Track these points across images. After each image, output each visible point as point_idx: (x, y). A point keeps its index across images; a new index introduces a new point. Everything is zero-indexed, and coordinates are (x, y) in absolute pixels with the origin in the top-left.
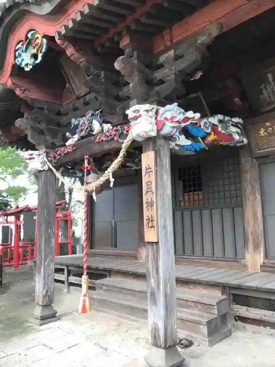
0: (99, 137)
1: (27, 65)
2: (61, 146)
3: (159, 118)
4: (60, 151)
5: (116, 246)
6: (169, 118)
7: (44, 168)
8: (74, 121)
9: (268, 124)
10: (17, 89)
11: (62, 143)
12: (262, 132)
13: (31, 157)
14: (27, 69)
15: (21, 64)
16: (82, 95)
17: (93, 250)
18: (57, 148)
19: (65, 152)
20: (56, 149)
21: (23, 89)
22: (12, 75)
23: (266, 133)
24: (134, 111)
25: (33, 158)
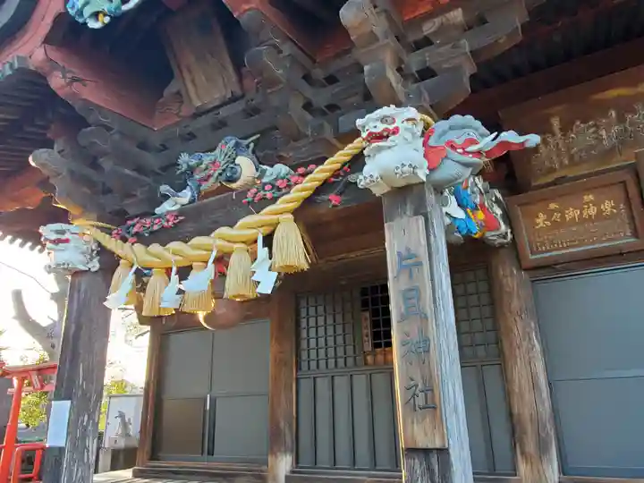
0: (254, 191)
1: (96, 15)
2: (143, 215)
3: (432, 142)
4: (138, 225)
5: (211, 453)
6: (459, 142)
7: (90, 266)
8: (185, 160)
9: (553, 206)
10: (55, 73)
11: (144, 209)
12: (541, 220)
13: (59, 236)
14: (93, 24)
15: (80, 13)
16: (211, 106)
17: (156, 463)
18: (132, 219)
19: (156, 227)
20: (129, 222)
21: (69, 75)
22: (47, 40)
23: (548, 224)
24: (383, 120)
25: (67, 241)
